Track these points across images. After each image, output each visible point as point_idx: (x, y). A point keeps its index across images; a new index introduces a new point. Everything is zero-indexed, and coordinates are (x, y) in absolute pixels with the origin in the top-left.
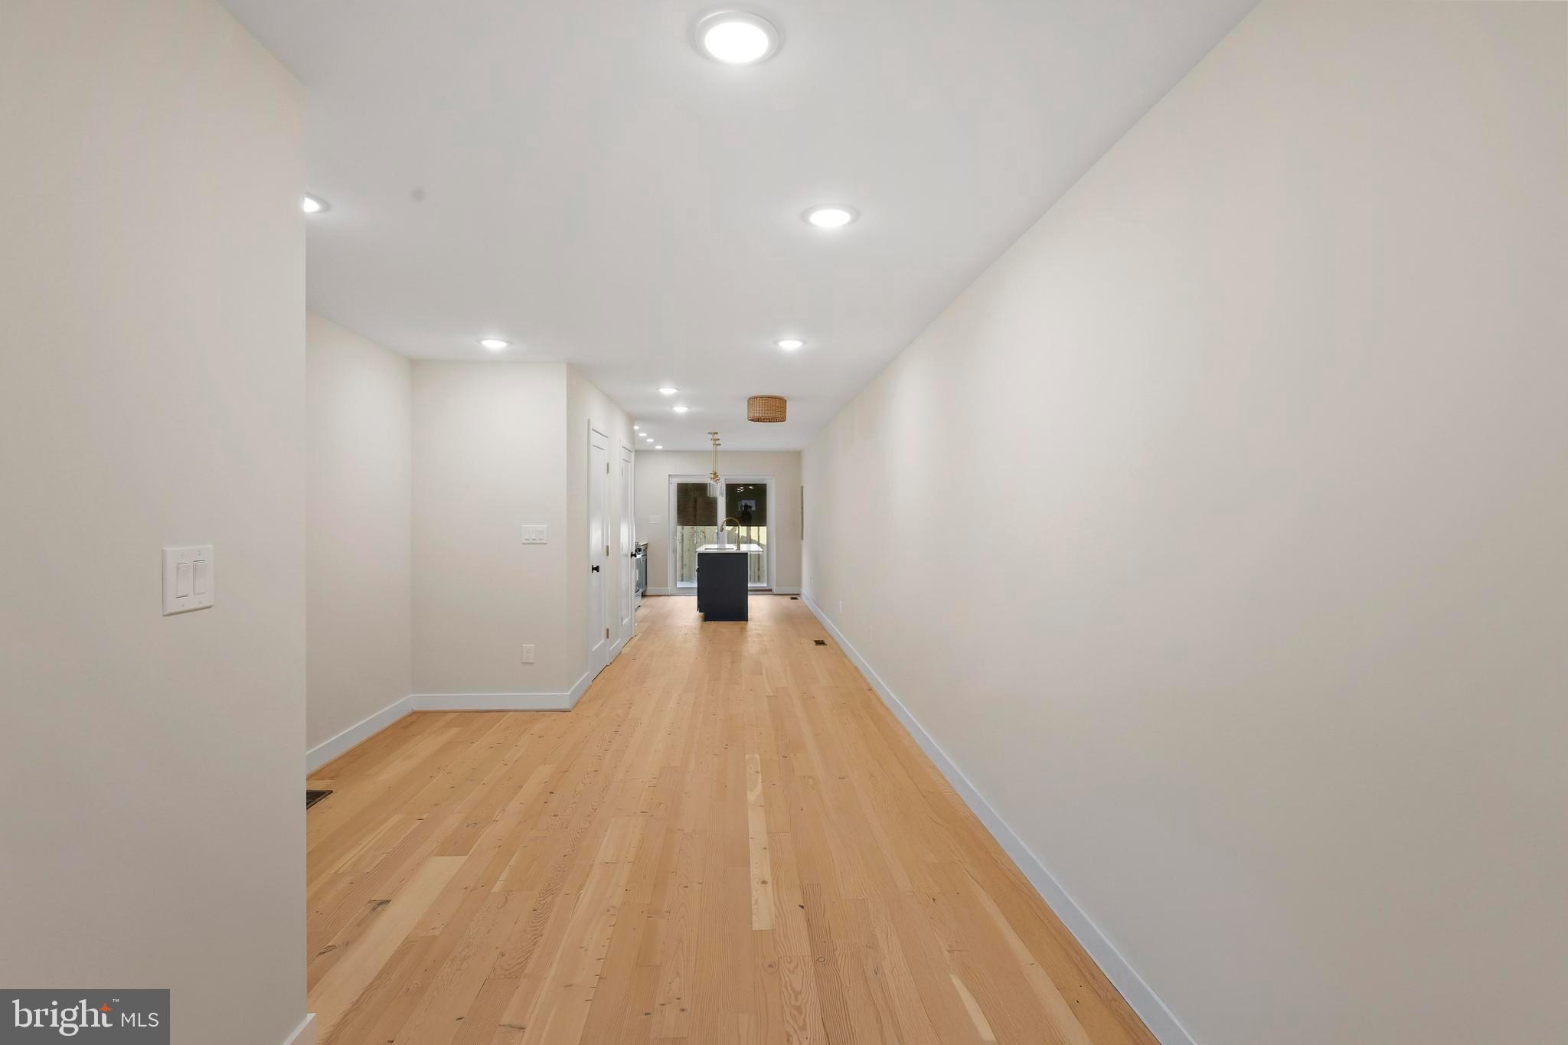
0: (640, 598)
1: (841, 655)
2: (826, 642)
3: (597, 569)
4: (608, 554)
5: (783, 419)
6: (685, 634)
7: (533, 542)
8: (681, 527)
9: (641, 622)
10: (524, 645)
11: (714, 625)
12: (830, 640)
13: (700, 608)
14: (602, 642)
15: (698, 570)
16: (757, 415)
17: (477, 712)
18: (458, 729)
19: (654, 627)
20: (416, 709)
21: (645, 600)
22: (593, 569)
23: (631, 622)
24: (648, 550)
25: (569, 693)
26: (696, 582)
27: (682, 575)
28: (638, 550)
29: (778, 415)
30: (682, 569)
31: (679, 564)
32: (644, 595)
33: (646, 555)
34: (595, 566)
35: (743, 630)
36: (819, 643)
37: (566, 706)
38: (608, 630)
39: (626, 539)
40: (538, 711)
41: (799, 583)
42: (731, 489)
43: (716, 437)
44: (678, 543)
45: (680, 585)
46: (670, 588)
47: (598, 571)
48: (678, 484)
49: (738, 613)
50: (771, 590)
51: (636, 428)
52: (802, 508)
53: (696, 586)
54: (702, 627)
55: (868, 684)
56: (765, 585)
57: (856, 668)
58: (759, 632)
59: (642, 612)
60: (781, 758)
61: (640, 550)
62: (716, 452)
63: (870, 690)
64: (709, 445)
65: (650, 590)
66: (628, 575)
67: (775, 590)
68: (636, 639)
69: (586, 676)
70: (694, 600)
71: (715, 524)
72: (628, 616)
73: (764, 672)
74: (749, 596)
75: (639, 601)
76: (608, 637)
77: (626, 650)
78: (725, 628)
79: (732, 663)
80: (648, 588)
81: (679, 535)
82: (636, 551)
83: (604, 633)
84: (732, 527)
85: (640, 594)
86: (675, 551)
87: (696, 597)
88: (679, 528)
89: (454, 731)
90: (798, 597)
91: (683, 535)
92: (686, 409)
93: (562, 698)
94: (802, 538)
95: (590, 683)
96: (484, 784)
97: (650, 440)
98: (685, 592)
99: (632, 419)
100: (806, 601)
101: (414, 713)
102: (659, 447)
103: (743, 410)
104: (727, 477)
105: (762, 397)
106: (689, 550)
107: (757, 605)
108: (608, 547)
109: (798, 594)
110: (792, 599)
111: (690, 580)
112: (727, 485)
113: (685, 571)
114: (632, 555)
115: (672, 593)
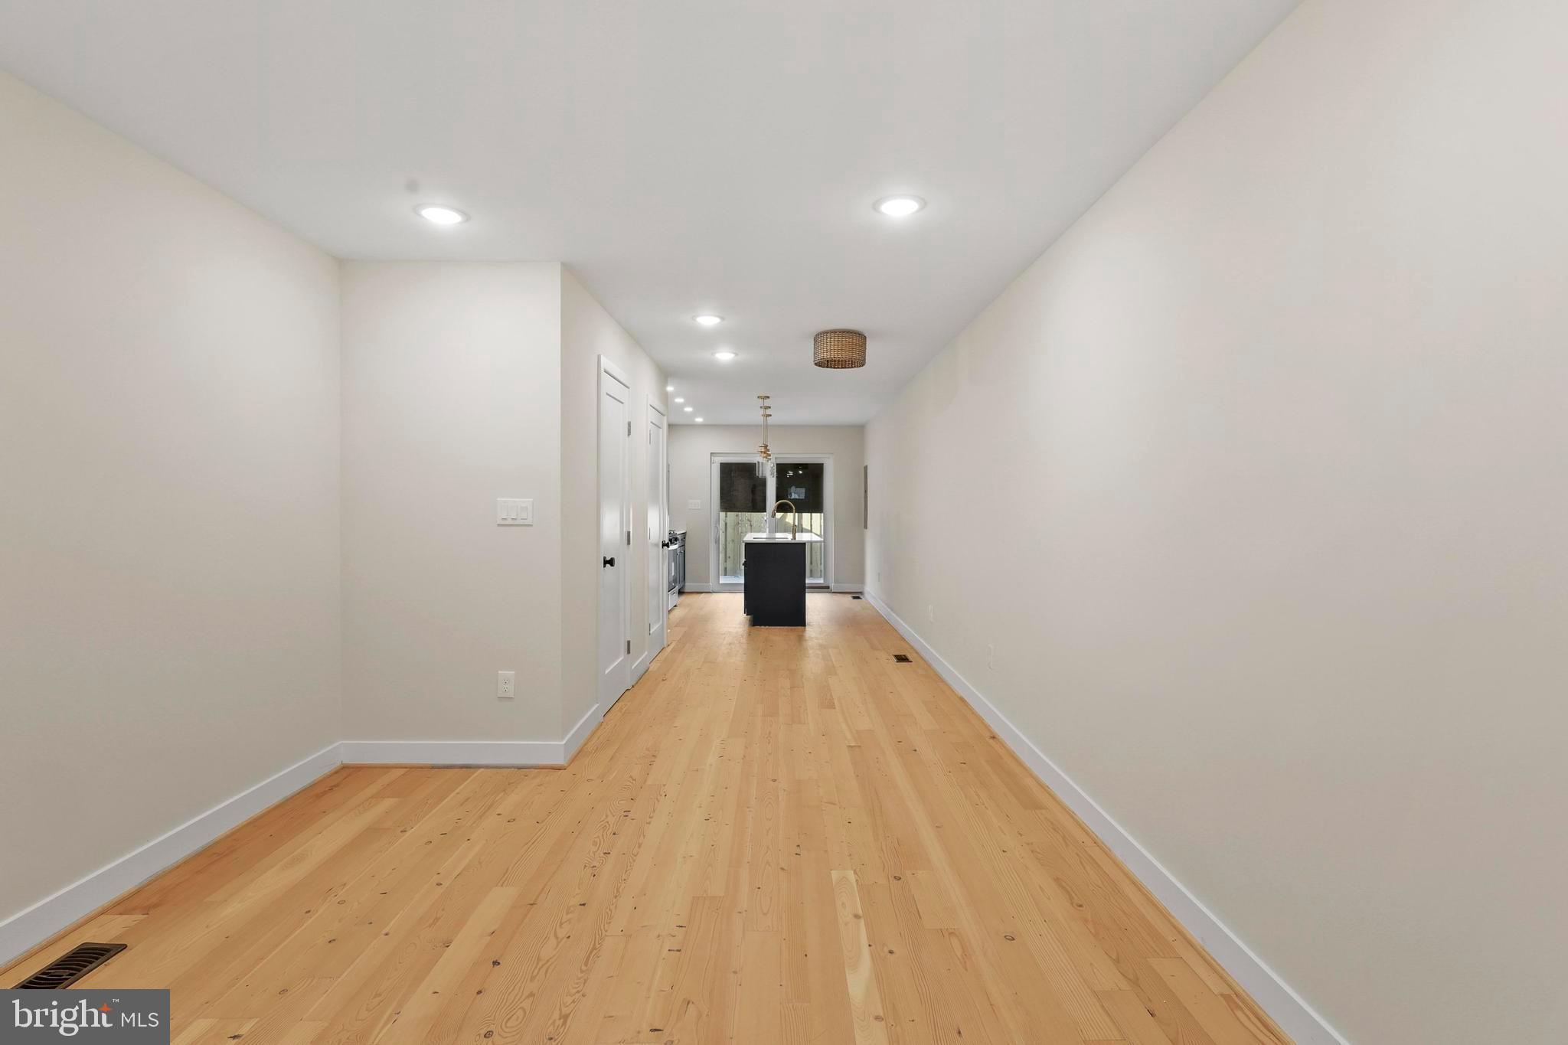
0: (676, 595)
1: (934, 678)
2: (909, 657)
3: (611, 562)
4: (629, 543)
5: (861, 363)
6: (730, 644)
7: (511, 522)
8: (724, 513)
9: (676, 626)
10: (500, 672)
11: (765, 631)
12: (915, 655)
13: (748, 609)
14: (621, 659)
15: (745, 564)
16: (827, 356)
17: (433, 767)
18: (395, 800)
19: (693, 632)
20: (347, 761)
21: (683, 598)
22: (606, 562)
23: (663, 628)
24: (687, 538)
25: (563, 743)
26: (743, 577)
27: (726, 569)
28: (673, 540)
29: (856, 356)
30: (726, 561)
31: (722, 556)
32: (681, 592)
33: (684, 546)
34: (608, 559)
35: (801, 638)
36: (902, 659)
37: (560, 761)
38: (629, 643)
39: (656, 526)
40: (520, 768)
41: (861, 578)
42: (782, 469)
43: (767, 403)
44: (721, 532)
45: (723, 580)
46: (712, 585)
47: (612, 565)
48: (721, 464)
49: (796, 617)
50: (828, 587)
51: (670, 389)
52: (866, 491)
53: (743, 582)
54: (749, 634)
55: (987, 727)
56: (821, 581)
57: (962, 700)
58: (821, 641)
59: (678, 613)
60: (891, 879)
61: (676, 539)
62: (766, 426)
63: (994, 738)
64: (756, 416)
65: (689, 586)
66: (659, 569)
67: (832, 585)
68: (669, 649)
69: (593, 710)
70: (739, 599)
71: (764, 510)
72: (659, 621)
73: (836, 702)
74: (807, 594)
75: (674, 599)
76: (629, 652)
77: (654, 667)
78: (777, 635)
79: (792, 688)
80: (686, 584)
81: (722, 524)
82: (670, 540)
83: (623, 647)
84: (782, 514)
85: (677, 591)
86: (717, 541)
87: (743, 594)
88: (722, 514)
89: (388, 803)
90: (861, 597)
91: (726, 524)
92: (733, 355)
93: (553, 749)
94: (866, 527)
95: (601, 719)
96: (386, 934)
97: (689, 409)
98: (730, 589)
99: (665, 374)
100: (873, 602)
101: (344, 767)
102: (699, 420)
103: (807, 353)
104: (777, 456)
105: (834, 332)
106: (733, 541)
107: (815, 604)
108: (629, 533)
109: (861, 593)
110: (854, 598)
111: (735, 574)
112: (777, 464)
113: (729, 565)
114: (664, 545)
115: (716, 589)
